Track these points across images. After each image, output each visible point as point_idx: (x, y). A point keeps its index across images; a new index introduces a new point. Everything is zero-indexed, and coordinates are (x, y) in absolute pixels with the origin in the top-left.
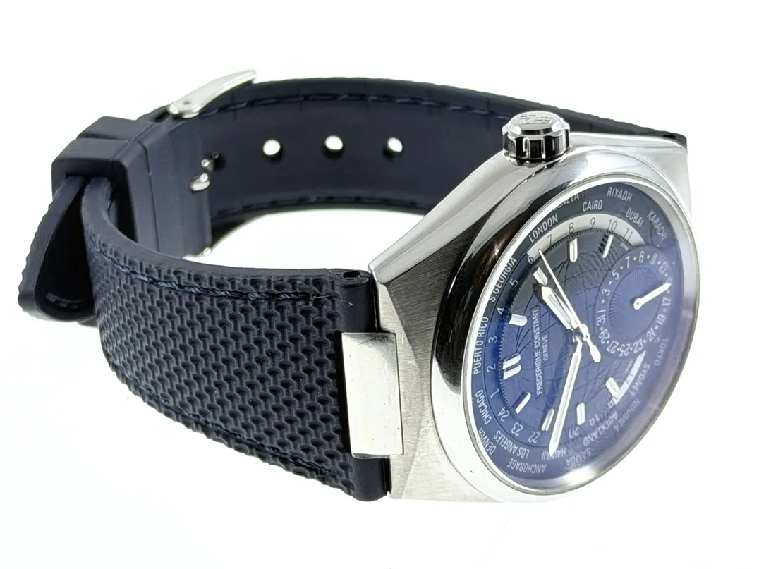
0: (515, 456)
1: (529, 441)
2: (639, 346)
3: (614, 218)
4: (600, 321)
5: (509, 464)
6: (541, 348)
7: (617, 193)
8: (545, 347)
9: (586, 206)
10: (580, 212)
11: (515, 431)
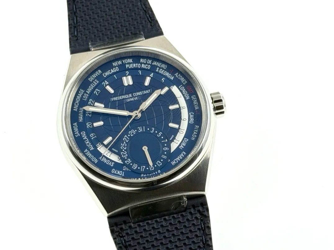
0: (85, 92)
1: (90, 100)
2: (124, 155)
3: (185, 132)
4: (140, 129)
5: (82, 90)
6: (133, 96)
7: (196, 131)
8: (132, 99)
9: (192, 114)
10: (189, 111)
11: (97, 91)
